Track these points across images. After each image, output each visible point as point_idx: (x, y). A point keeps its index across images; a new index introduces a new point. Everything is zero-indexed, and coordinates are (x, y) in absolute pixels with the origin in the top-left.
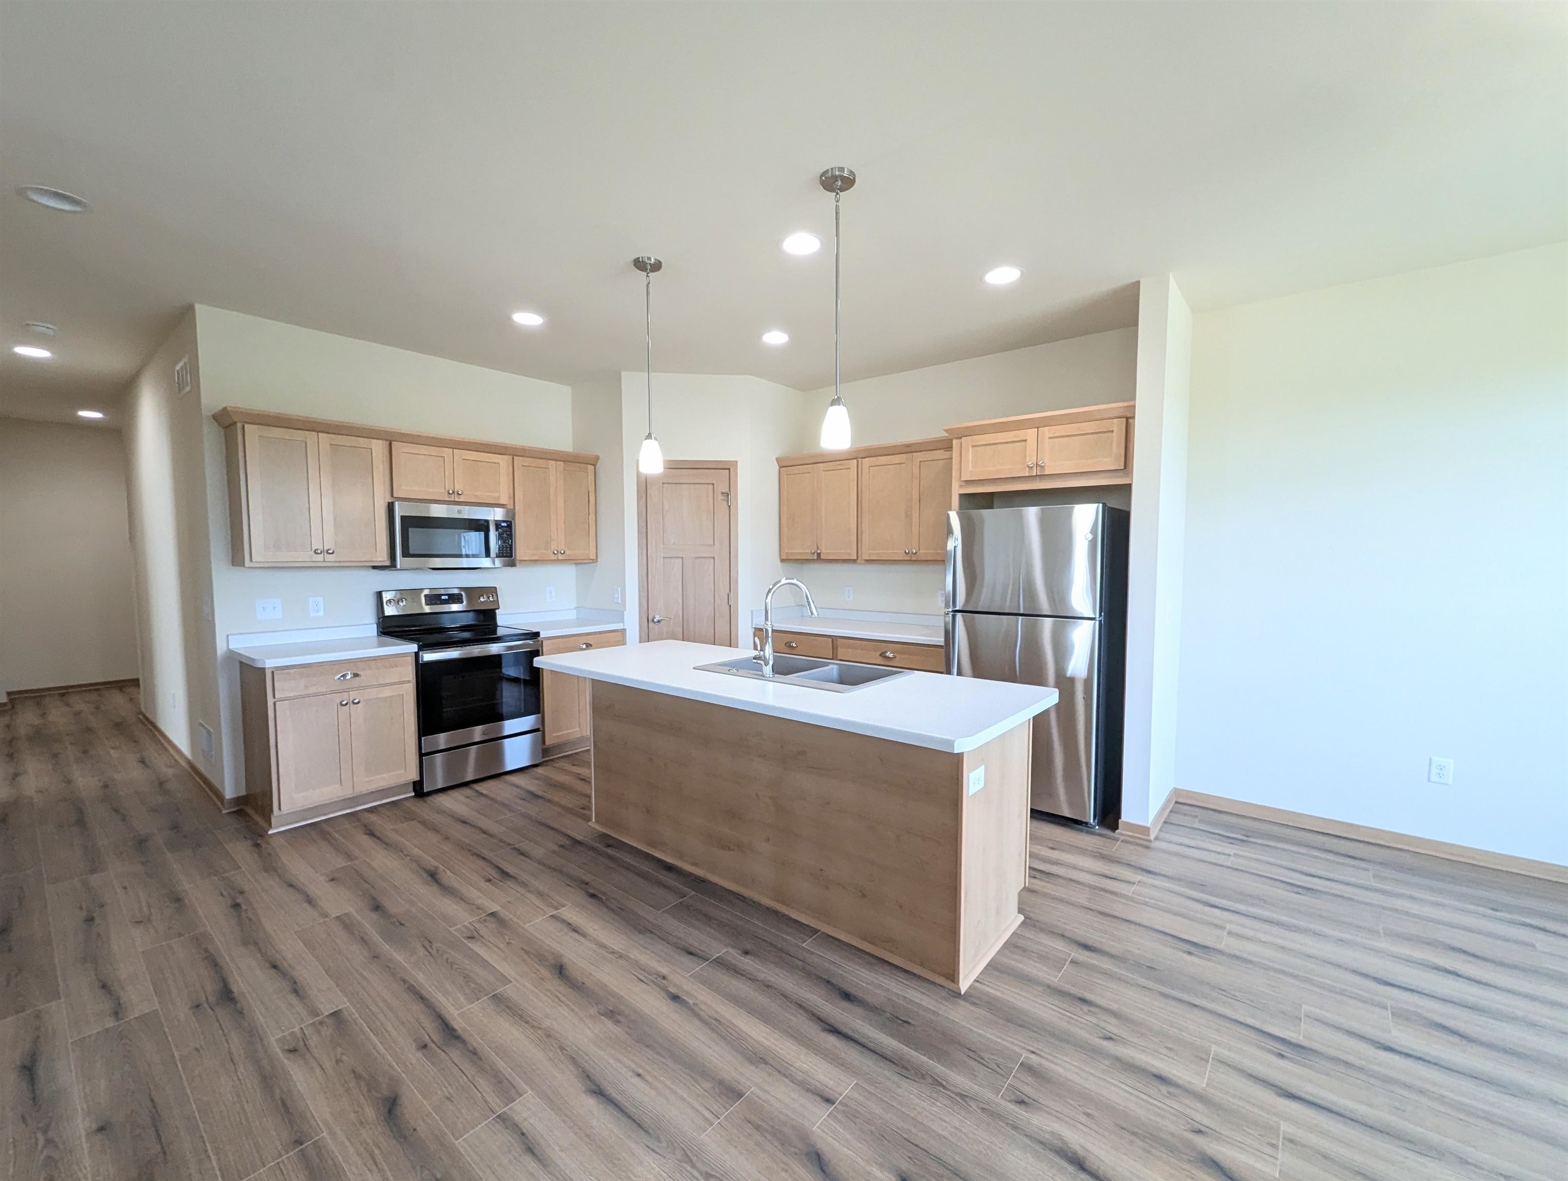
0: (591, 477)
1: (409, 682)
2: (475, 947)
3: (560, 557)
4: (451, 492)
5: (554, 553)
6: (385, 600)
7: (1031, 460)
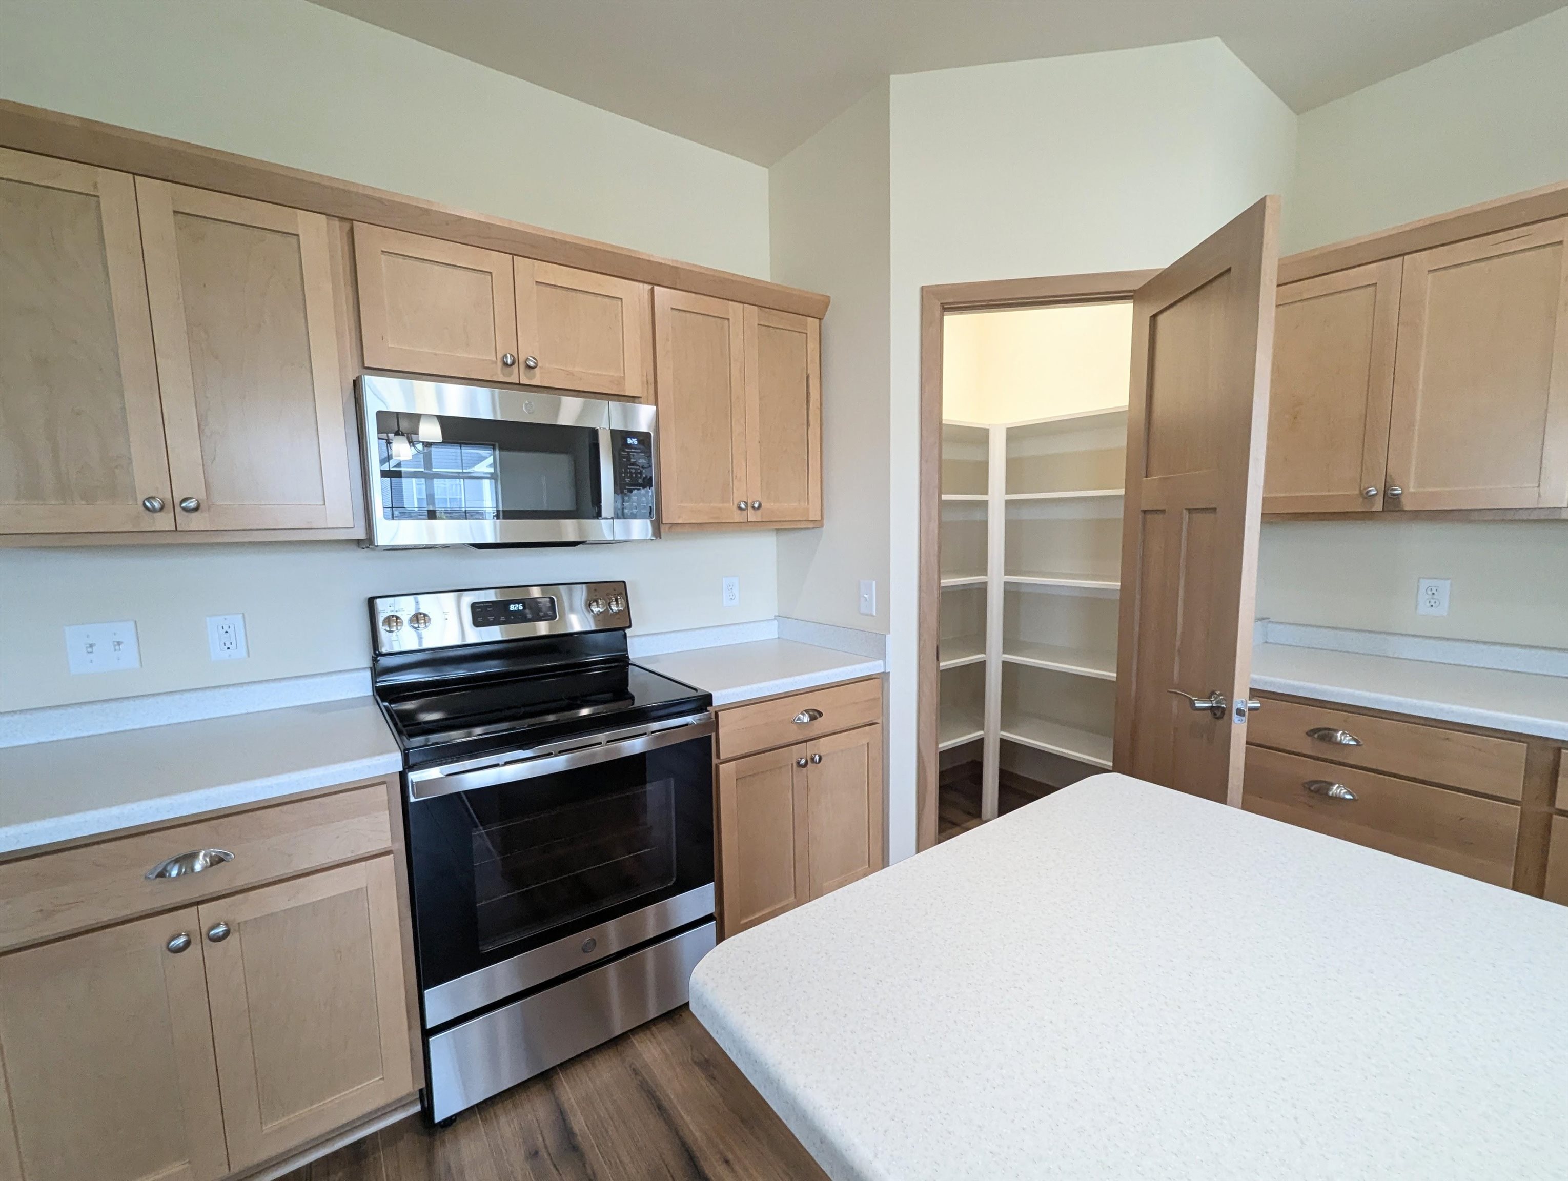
0: (813, 346)
3: (752, 516)
4: (509, 361)
5: (740, 508)
6: (381, 618)
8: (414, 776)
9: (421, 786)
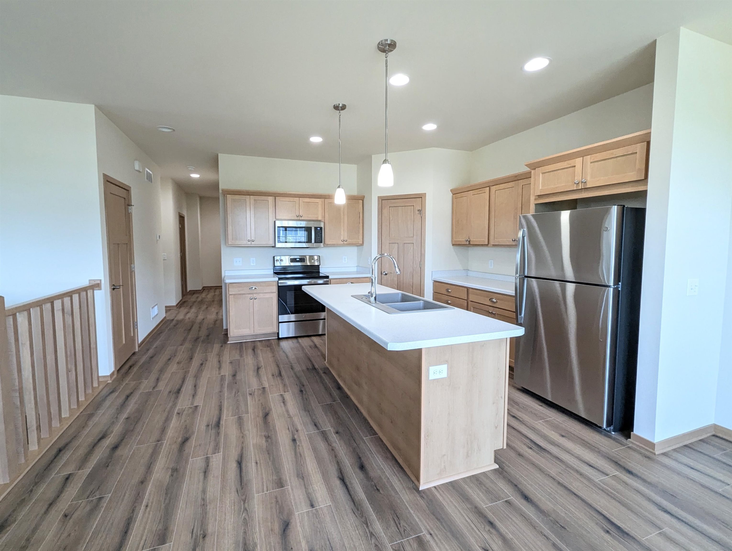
0: (361, 206)
1: (274, 292)
2: (249, 398)
3: (345, 243)
4: (298, 216)
5: (342, 241)
6: (275, 260)
7: (578, 179)
8: (279, 281)
9: (281, 283)
